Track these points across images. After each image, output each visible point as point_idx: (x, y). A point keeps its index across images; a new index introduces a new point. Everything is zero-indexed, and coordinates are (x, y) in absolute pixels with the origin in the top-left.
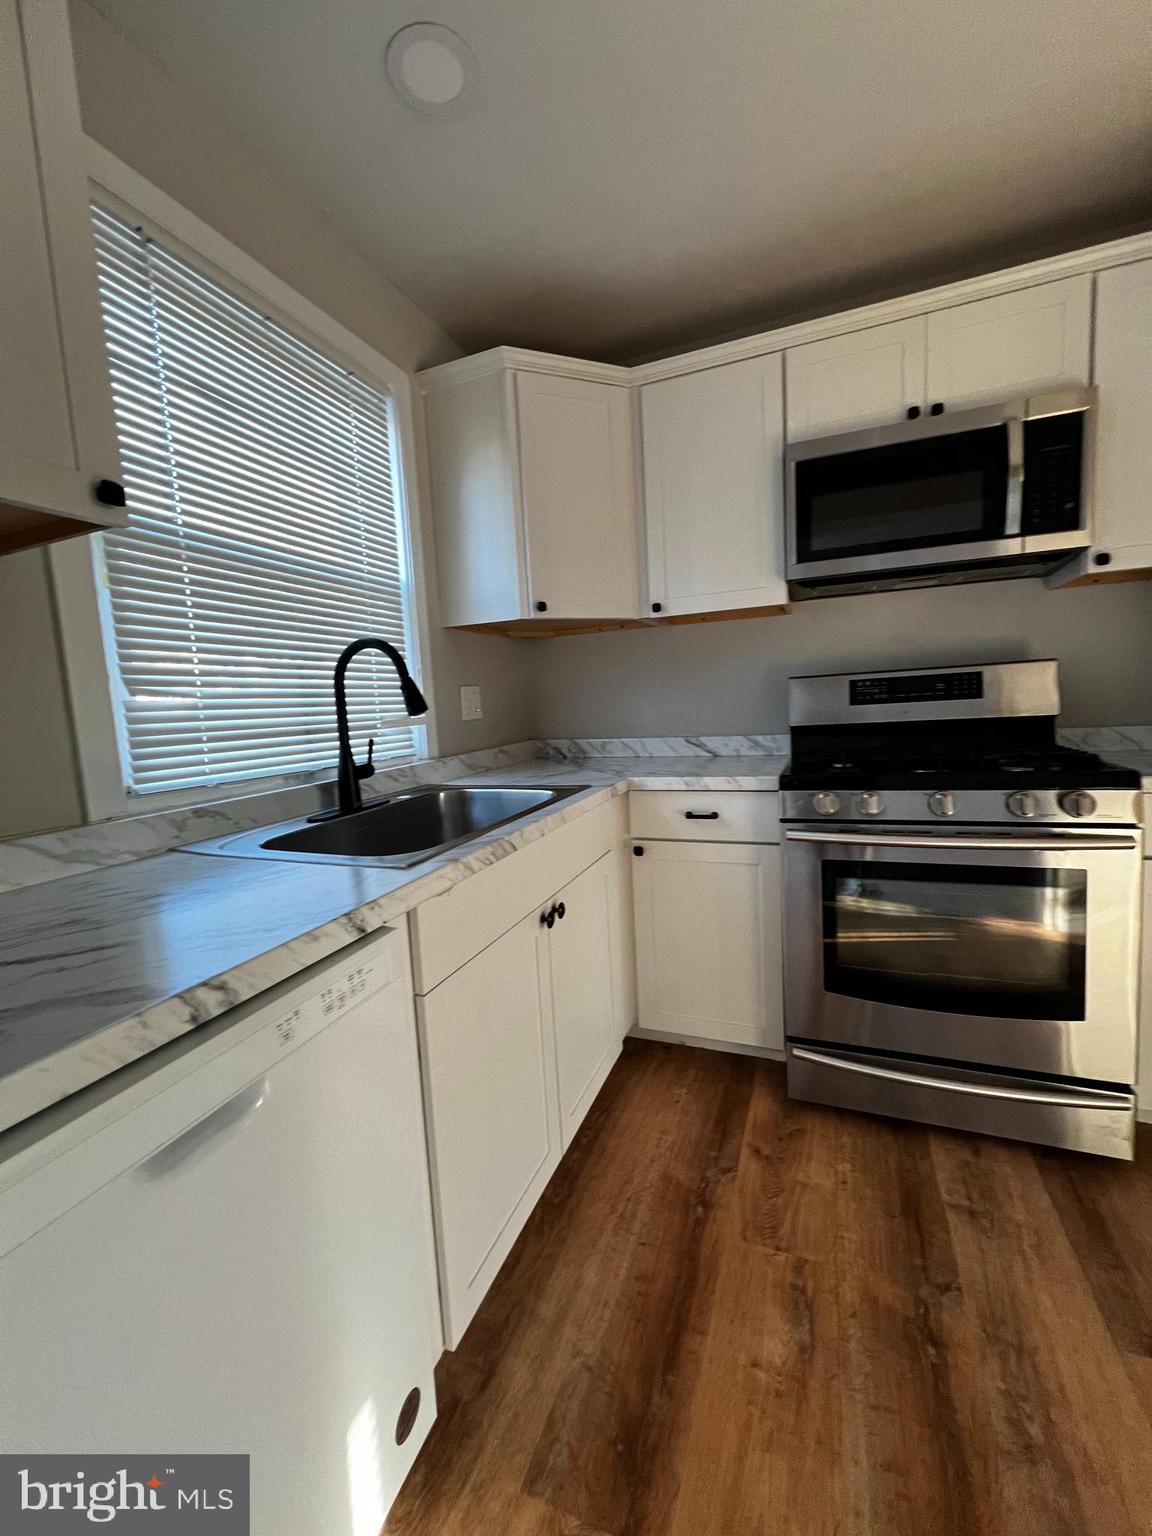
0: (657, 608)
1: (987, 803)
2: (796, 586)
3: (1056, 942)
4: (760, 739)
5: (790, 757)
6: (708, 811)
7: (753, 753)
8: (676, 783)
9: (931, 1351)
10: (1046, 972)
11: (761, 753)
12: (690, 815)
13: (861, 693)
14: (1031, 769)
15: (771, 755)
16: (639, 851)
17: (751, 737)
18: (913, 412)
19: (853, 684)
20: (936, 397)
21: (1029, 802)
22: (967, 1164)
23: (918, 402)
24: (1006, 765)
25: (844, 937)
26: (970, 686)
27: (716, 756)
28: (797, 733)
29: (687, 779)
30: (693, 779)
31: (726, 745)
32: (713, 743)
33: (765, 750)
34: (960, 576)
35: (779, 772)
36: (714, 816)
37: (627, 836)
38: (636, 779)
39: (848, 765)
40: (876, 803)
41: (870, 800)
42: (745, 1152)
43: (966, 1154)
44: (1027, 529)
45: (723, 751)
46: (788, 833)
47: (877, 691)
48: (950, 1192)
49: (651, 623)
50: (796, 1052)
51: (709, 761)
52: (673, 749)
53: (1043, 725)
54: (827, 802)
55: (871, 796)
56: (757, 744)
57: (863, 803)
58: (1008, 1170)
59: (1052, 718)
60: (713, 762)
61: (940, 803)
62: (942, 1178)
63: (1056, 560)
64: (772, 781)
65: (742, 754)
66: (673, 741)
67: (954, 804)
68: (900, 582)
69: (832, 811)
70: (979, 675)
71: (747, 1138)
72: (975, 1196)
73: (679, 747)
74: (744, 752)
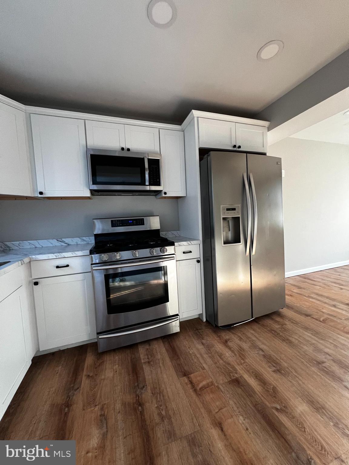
0: (41, 193)
1: (145, 252)
2: (93, 191)
3: (163, 284)
4: (84, 238)
5: (94, 243)
6: (66, 264)
7: (83, 243)
8: (51, 256)
9: (140, 408)
10: (161, 292)
11: (85, 243)
12: (58, 267)
13: (114, 224)
14: (155, 243)
15: (89, 243)
16: (36, 284)
17: (81, 238)
18: (123, 149)
19: (112, 221)
20: (128, 147)
21: (154, 251)
22: (147, 349)
23: (124, 147)
24: (150, 242)
25: (112, 296)
26: (141, 222)
27: (69, 245)
28: (96, 236)
29: (55, 254)
30: (58, 254)
31: (72, 241)
32: (68, 240)
33: (86, 242)
34: (137, 194)
35: (90, 249)
36: (68, 266)
37: (31, 279)
38: (34, 256)
39: (111, 245)
40: (118, 256)
41: (117, 255)
42: (84, 378)
43: (147, 347)
44: (150, 184)
45: (71, 243)
46: (93, 268)
47: (119, 223)
48: (144, 359)
49: (40, 198)
50: (100, 337)
51: (66, 247)
52: (52, 244)
53: (157, 232)
54: (105, 257)
55: (117, 254)
56: (84, 240)
57: (115, 256)
58: (156, 346)
59: (158, 230)
60: (67, 247)
61: (135, 254)
62: (142, 356)
63: (157, 192)
64: (88, 252)
65: (78, 243)
66: (51, 241)
67: (139, 253)
68: (122, 194)
69: (119, 258)
70: (143, 219)
71: (85, 373)
72: (150, 357)
73: (55, 242)
74: (79, 243)
